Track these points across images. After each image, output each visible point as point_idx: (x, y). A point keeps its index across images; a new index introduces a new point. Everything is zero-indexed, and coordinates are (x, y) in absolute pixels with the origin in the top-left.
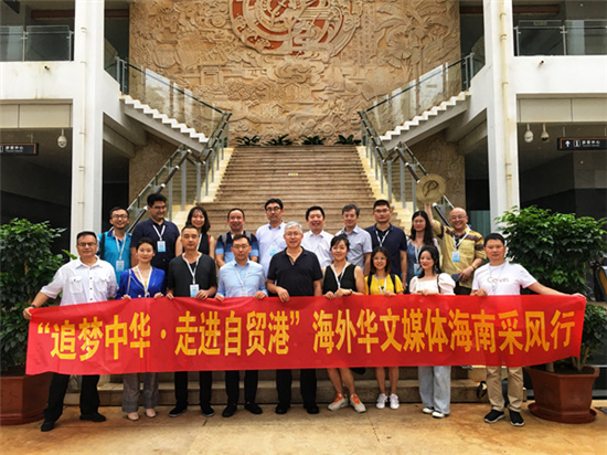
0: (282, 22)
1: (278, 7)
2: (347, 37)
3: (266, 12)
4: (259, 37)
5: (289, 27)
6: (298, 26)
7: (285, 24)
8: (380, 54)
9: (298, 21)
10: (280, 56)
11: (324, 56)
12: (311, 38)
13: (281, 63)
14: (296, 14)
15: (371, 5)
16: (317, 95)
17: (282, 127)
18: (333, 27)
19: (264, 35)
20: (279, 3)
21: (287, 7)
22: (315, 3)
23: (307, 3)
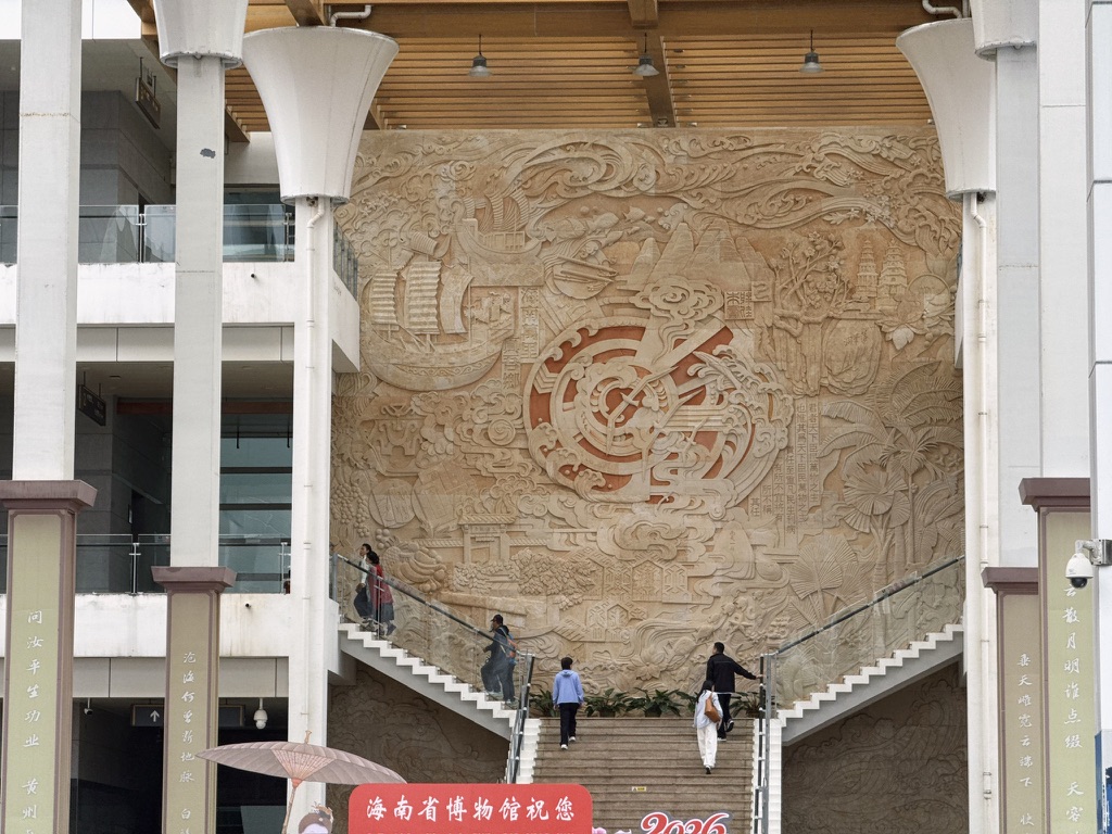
0: (630, 435)
1: (623, 406)
2: (761, 468)
3: (598, 415)
4: (582, 467)
5: (644, 448)
6: (661, 444)
7: (636, 439)
8: (827, 504)
9: (662, 435)
10: (624, 506)
11: (714, 506)
12: (688, 469)
13: (626, 520)
14: (660, 421)
15: (810, 401)
16: (699, 586)
17: (626, 651)
18: (734, 447)
19: (595, 462)
20: (624, 396)
21: (641, 405)
22: (697, 398)
23: (680, 397)
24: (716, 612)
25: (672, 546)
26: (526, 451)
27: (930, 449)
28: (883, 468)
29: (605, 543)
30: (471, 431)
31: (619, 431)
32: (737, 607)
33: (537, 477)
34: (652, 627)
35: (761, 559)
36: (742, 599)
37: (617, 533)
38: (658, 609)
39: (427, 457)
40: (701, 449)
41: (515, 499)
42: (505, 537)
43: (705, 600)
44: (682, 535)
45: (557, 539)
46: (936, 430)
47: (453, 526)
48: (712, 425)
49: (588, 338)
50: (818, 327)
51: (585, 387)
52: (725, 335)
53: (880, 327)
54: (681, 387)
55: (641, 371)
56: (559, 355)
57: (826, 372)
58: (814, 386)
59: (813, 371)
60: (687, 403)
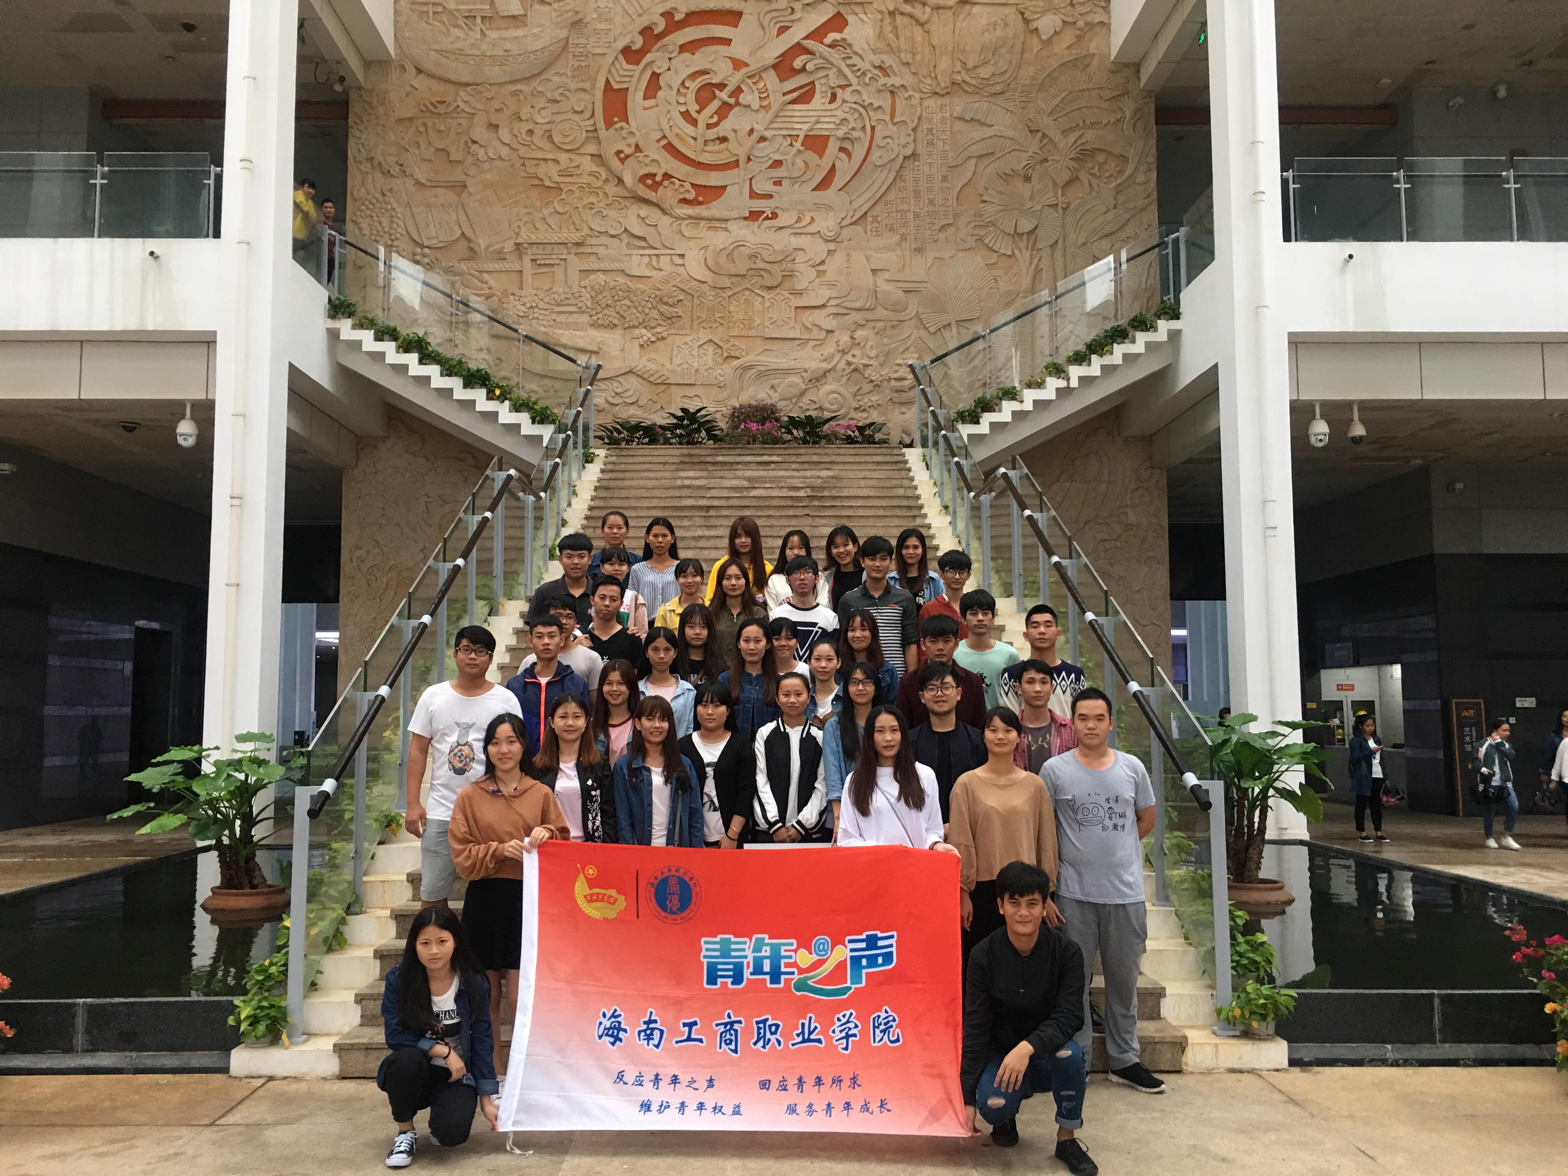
0: (723, 140)
1: (715, 105)
2: (883, 179)
3: (686, 115)
4: (667, 176)
5: (741, 153)
6: (763, 150)
7: (732, 145)
8: (962, 221)
9: (763, 139)
10: (719, 222)
11: (827, 223)
12: (794, 180)
13: (719, 240)
14: (760, 122)
15: (940, 101)
16: (809, 318)
17: (721, 395)
18: (849, 155)
19: (680, 169)
20: (717, 92)
21: (738, 104)
22: (805, 95)
23: (785, 94)
24: (829, 348)
25: (776, 269)
26: (598, 157)
27: (1084, 155)
28: (1027, 179)
29: (695, 267)
30: (530, 132)
31: (712, 134)
32: (855, 343)
33: (611, 189)
34: (751, 367)
35: (883, 286)
36: (860, 334)
37: (709, 254)
38: (761, 346)
39: (477, 163)
40: (811, 156)
41: (587, 215)
42: (572, 258)
43: (815, 334)
44: (788, 257)
45: (637, 264)
46: (1090, 135)
47: (509, 246)
48: (824, 128)
49: (673, 23)
50: (949, 13)
51: (671, 80)
52: (838, 22)
53: (1022, 14)
54: (785, 83)
55: (738, 64)
56: (639, 43)
57: (958, 67)
58: (945, 82)
59: (944, 64)
60: (793, 102)
